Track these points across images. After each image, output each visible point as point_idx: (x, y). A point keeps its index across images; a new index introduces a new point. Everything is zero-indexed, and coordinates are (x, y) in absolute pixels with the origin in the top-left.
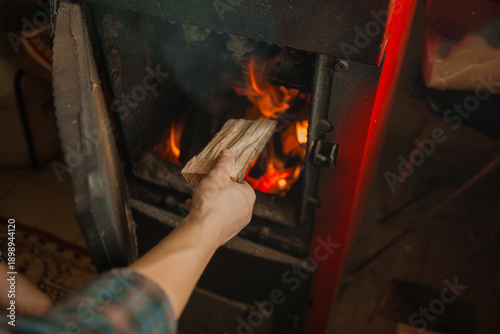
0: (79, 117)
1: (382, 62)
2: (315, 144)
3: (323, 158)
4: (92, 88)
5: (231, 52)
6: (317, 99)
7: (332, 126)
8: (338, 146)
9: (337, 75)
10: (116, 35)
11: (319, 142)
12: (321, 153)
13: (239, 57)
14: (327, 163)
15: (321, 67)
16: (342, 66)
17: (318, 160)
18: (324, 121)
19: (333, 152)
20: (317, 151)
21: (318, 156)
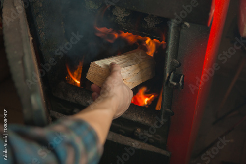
0: (22, 59)
1: (211, 23)
2: (170, 75)
3: (175, 84)
4: (29, 40)
5: (115, 16)
6: (170, 46)
7: (180, 63)
8: (184, 76)
9: (183, 31)
10: (41, 6)
11: (172, 74)
12: (174, 80)
13: (121, 19)
14: (177, 87)
15: (172, 26)
16: (186, 26)
17: (171, 85)
18: (175, 60)
19: (181, 80)
20: (170, 79)
21: (172, 82)
